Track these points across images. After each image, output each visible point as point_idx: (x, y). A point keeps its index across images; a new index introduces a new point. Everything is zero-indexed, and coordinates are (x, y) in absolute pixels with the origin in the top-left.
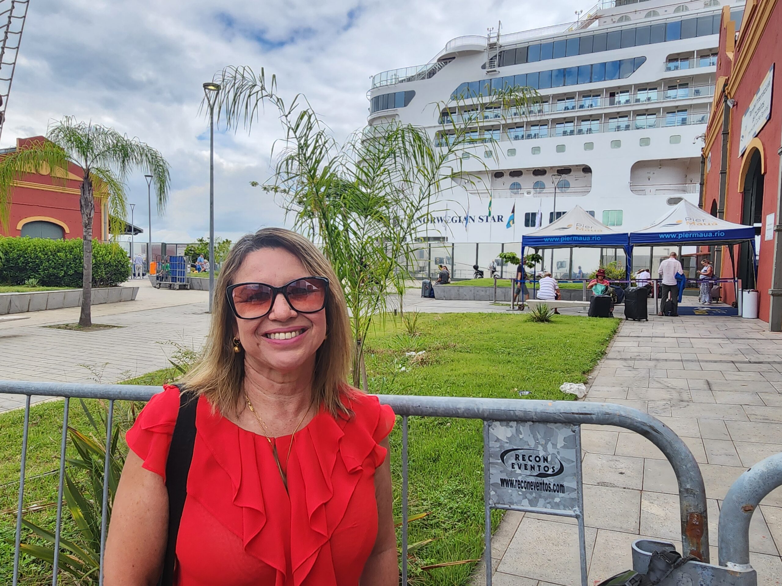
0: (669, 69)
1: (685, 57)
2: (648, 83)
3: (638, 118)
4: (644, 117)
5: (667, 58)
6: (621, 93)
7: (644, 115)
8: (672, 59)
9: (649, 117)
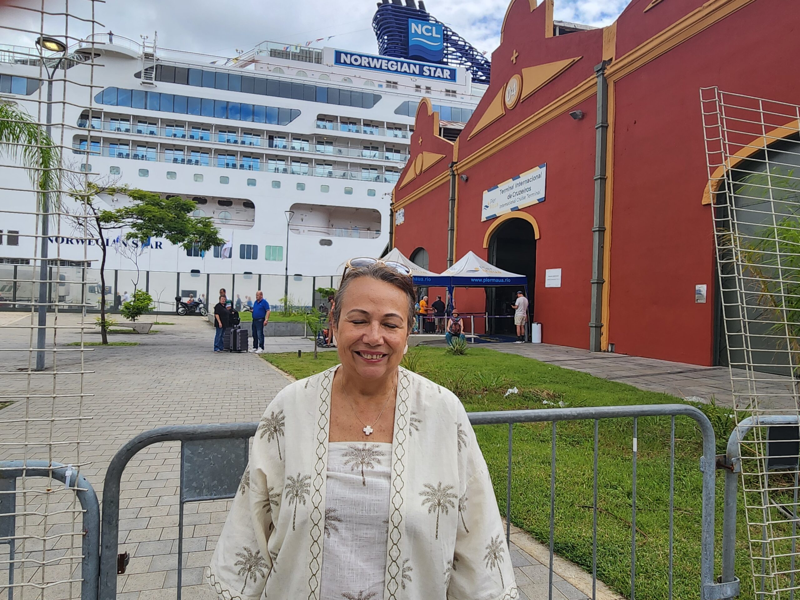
0: (318, 126)
1: (331, 119)
2: (302, 135)
3: (293, 163)
4: (299, 164)
5: (318, 116)
6: (279, 137)
7: (299, 162)
8: (321, 118)
9: (302, 165)
